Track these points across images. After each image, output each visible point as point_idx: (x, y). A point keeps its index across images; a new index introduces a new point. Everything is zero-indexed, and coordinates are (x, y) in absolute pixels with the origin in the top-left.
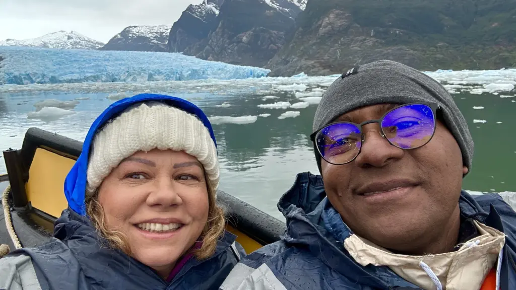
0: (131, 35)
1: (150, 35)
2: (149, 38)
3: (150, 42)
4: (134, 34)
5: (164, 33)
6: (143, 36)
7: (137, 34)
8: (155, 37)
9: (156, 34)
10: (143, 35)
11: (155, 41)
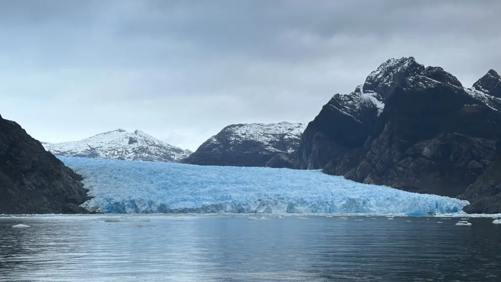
0: (233, 139)
1: (264, 138)
2: (262, 143)
3: (263, 149)
4: (238, 137)
5: (286, 134)
6: (253, 141)
7: (243, 136)
8: (270, 142)
9: (272, 137)
10: (252, 139)
11: (271, 149)
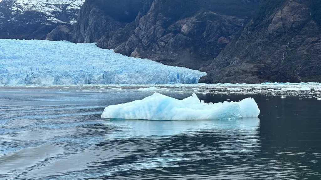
0: (15, 9)
1: (46, 9)
2: (45, 14)
3: (45, 20)
4: (20, 7)
5: (69, 5)
6: (35, 11)
7: (26, 7)
8: (54, 13)
9: (55, 8)
10: (34, 9)
11: (54, 20)
